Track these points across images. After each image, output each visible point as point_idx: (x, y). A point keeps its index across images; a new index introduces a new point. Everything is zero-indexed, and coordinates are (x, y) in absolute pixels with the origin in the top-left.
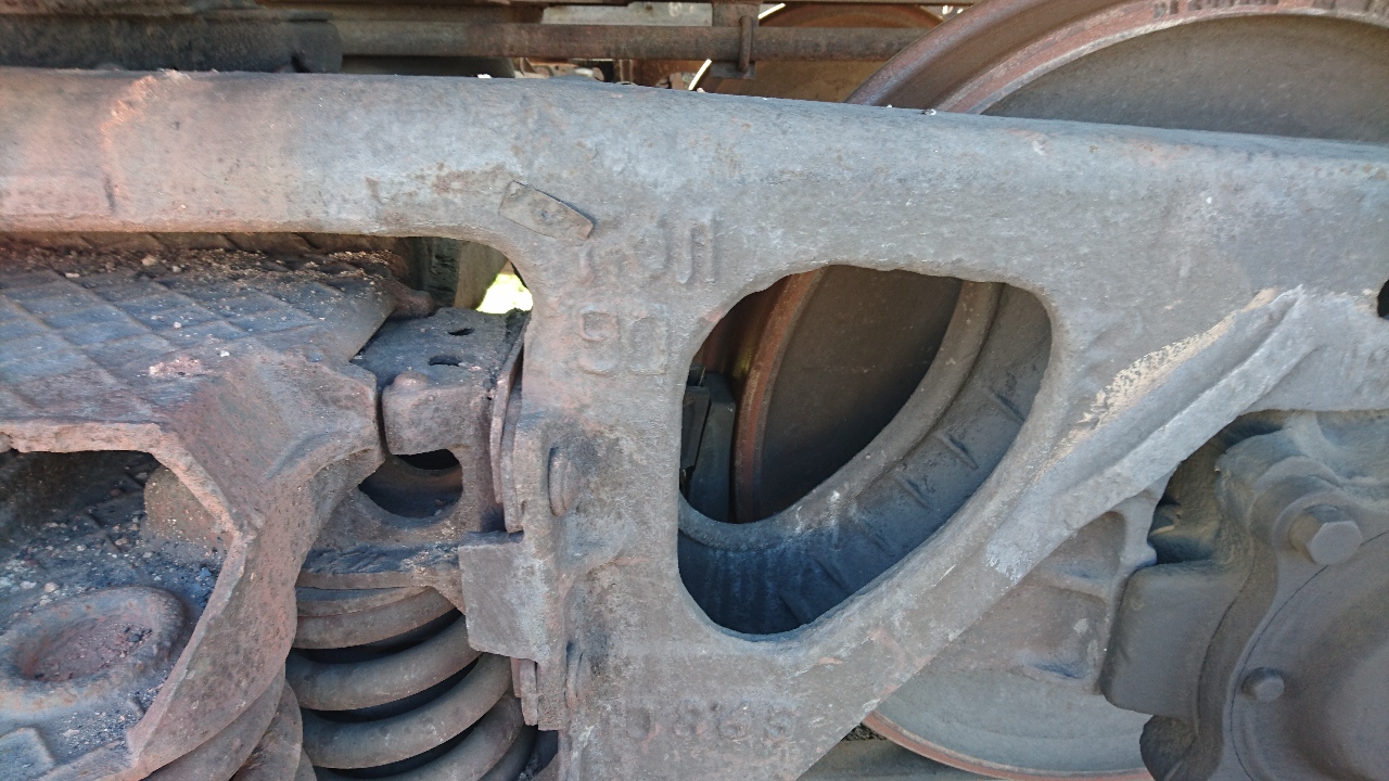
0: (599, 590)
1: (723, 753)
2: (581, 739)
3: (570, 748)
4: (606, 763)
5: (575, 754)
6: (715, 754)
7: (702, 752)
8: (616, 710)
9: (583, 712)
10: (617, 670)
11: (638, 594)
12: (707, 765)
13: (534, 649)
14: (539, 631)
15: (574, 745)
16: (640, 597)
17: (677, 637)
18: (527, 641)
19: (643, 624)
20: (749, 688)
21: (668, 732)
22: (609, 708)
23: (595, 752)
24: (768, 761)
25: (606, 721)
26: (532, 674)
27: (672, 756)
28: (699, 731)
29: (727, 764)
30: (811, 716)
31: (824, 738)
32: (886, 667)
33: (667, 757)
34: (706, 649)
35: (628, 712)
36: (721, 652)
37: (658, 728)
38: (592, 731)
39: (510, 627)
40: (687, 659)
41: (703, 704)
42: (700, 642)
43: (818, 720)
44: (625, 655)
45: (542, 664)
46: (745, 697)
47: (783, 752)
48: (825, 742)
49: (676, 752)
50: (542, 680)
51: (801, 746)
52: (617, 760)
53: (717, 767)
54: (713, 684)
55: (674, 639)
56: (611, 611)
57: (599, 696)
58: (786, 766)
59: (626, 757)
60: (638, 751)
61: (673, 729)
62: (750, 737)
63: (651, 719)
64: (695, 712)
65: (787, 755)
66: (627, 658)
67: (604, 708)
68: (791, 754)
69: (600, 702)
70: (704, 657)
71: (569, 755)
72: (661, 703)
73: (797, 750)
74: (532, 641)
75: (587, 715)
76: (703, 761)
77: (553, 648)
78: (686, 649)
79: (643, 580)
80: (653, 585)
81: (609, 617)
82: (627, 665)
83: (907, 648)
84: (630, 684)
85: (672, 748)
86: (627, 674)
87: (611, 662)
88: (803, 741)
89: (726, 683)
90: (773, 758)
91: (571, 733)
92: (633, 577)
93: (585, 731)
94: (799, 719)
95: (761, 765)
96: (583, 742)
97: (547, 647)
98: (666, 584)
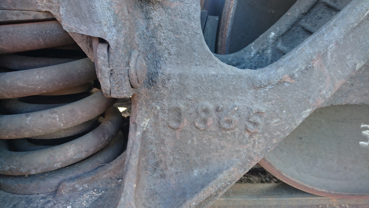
0: (152, 27)
1: (221, 140)
2: (142, 125)
3: (136, 130)
4: (156, 144)
5: (139, 133)
6: (216, 140)
7: (209, 139)
8: (162, 109)
9: (144, 110)
10: (163, 83)
11: (176, 31)
12: (212, 147)
13: (105, 29)
14: (108, 14)
15: (138, 128)
16: (177, 33)
17: (198, 63)
18: (100, 22)
19: (178, 54)
20: (239, 97)
21: (191, 124)
22: (158, 108)
23: (150, 136)
24: (245, 147)
25: (156, 117)
26: (105, 52)
27: (193, 141)
28: (209, 124)
29: (223, 148)
30: (272, 118)
31: (278, 133)
32: (318, 86)
33: (190, 142)
34: (215, 71)
35: (169, 110)
36: (224, 73)
37: (185, 121)
38: (149, 122)
39: (89, 12)
40: (203, 76)
41: (211, 107)
42: (211, 66)
43: (276, 121)
44: (168, 73)
45: (112, 44)
46: (236, 103)
47: (255, 141)
48: (278, 135)
49: (195, 139)
50: (112, 57)
51: (265, 138)
52: (162, 142)
53: (217, 149)
54: (218, 94)
55: (196, 65)
56: (160, 44)
57: (153, 100)
58: (255, 151)
59: (167, 140)
60: (174, 137)
61: (194, 122)
62: (237, 129)
63: (182, 114)
64: (206, 111)
65: (257, 143)
66: (169, 75)
67: (156, 108)
68: (259, 143)
69: (154, 104)
70: (213, 75)
71: (135, 133)
72: (188, 105)
73: (262, 140)
74: (104, 23)
75: (146, 112)
76: (210, 145)
77: (118, 31)
78: (203, 70)
79: (179, 20)
80: (185, 24)
81: (159, 47)
82: (169, 80)
83: (332, 73)
84: (171, 93)
85: (193, 135)
86: (169, 85)
87: (160, 77)
88: (266, 135)
89: (225, 94)
90: (249, 145)
91: (136, 122)
92: (173, 18)
93: (145, 121)
94: (266, 119)
95: (241, 149)
96: (143, 127)
97: (114, 30)
98: (193, 24)
